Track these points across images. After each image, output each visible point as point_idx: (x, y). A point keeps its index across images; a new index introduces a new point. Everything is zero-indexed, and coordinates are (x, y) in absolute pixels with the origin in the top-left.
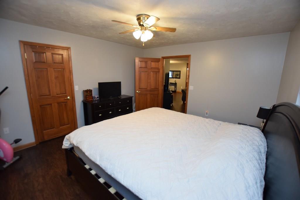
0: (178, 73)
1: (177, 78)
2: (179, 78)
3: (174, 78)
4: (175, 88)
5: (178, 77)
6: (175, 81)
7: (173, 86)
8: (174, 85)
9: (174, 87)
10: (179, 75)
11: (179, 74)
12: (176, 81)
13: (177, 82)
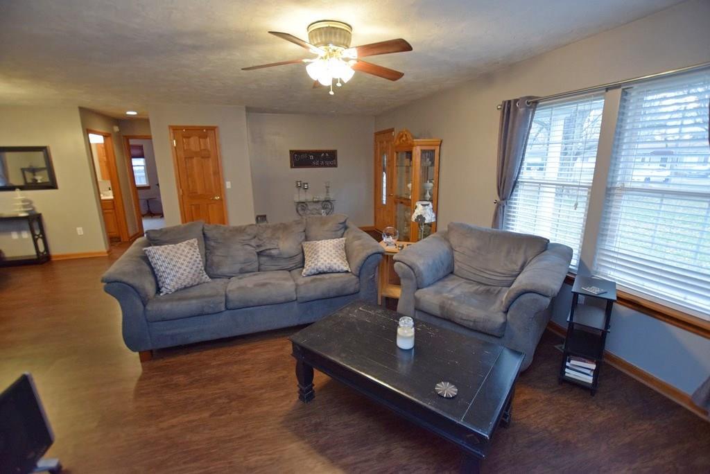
0: (38, 160)
1: (35, 186)
2: (52, 185)
3: (12, 188)
4: (40, 242)
5: (41, 178)
6: (28, 203)
7: (19, 230)
8: (26, 224)
9: (26, 235)
10: (46, 172)
11: (42, 164)
12: (35, 205)
13: (39, 211)
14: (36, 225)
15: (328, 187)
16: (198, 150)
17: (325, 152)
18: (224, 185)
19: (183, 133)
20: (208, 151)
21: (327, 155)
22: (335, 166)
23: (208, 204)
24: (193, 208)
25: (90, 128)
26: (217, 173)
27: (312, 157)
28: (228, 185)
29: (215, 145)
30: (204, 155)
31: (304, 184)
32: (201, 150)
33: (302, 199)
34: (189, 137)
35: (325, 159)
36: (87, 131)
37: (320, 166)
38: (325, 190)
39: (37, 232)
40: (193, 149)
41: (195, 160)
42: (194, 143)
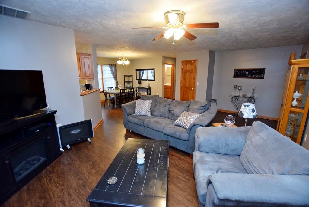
2: (154, 80)
7: (144, 91)
8: (146, 90)
12: (150, 85)
13: (151, 87)
14: (149, 91)
15: (254, 90)
16: (189, 69)
17: (256, 70)
18: (196, 84)
19: (185, 63)
20: (192, 69)
21: (258, 71)
22: (263, 78)
23: (189, 91)
24: (184, 91)
25: (165, 63)
26: (194, 79)
27: (247, 73)
28: (197, 84)
29: (195, 67)
30: (191, 71)
31: (239, 87)
32: (190, 69)
33: (237, 95)
34: (187, 65)
35: (255, 74)
36: (164, 64)
37: (251, 77)
38: (252, 91)
39: (149, 93)
40: (187, 69)
41: (187, 73)
42: (188, 67)
